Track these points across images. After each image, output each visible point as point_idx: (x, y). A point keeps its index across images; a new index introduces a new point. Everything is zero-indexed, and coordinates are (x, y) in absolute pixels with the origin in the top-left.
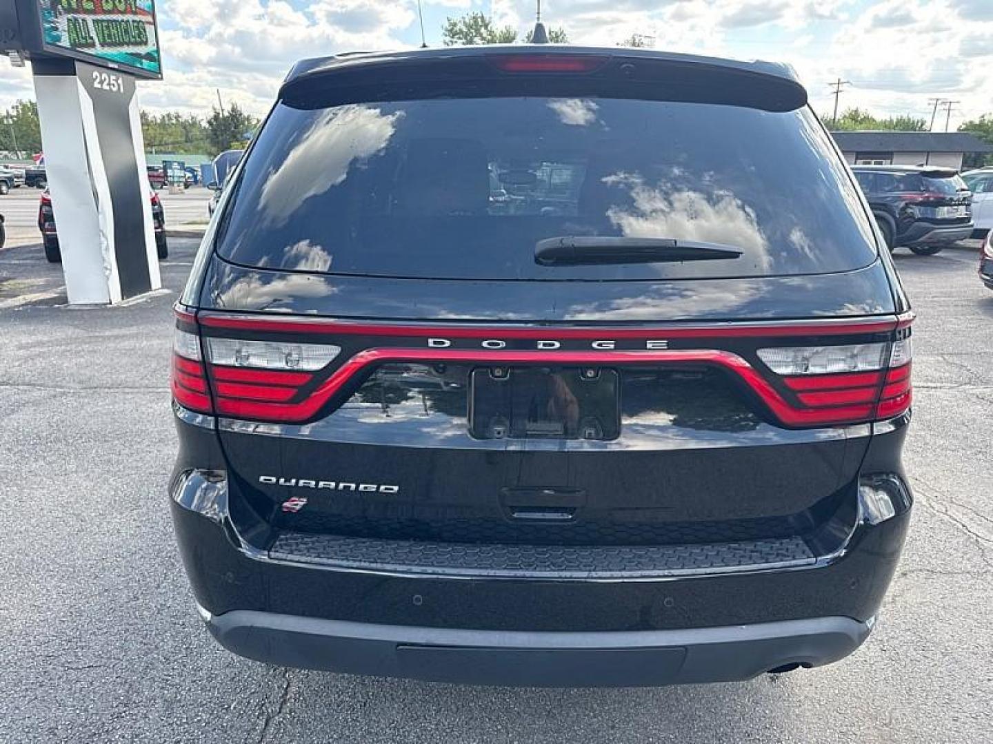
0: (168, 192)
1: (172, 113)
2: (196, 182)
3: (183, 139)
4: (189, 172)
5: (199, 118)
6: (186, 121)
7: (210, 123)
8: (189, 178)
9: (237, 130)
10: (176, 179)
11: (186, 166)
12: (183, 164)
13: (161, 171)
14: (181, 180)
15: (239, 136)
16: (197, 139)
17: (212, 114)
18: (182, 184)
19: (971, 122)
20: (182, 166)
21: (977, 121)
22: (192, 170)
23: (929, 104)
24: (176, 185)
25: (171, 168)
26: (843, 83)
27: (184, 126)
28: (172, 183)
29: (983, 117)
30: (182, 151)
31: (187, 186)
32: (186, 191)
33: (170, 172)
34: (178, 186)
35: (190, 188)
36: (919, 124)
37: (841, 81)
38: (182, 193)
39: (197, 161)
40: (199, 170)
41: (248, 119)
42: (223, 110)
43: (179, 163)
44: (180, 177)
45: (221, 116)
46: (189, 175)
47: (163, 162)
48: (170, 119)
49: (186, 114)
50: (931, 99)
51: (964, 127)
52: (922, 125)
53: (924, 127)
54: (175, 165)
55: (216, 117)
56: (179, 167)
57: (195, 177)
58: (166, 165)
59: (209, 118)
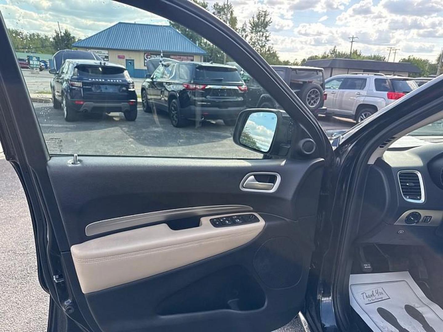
0: (30, 72)
1: (35, 33)
2: (47, 68)
3: (40, 46)
4: (43, 63)
5: (49, 37)
6: (42, 38)
7: (54, 39)
8: (42, 65)
9: (68, 43)
10: (35, 66)
11: (41, 59)
12: (39, 58)
13: (27, 61)
14: (37, 66)
15: (69, 46)
16: (48, 47)
17: (55, 34)
18: (38, 69)
19: (404, 59)
20: (38, 59)
21: (407, 58)
22: (44, 62)
23: (388, 50)
24: (35, 69)
25: (32, 60)
26: (355, 38)
27: (41, 39)
28: (33, 68)
29: (409, 57)
30: (40, 52)
31: (41, 70)
32: (40, 72)
33: (31, 62)
34: (36, 69)
35: (43, 71)
36: (383, 58)
37: (354, 37)
38: (39, 73)
39: (47, 57)
40: (48, 62)
41: (74, 37)
42: (61, 32)
43: (36, 57)
44: (37, 65)
45: (60, 35)
46: (42, 64)
47: (28, 56)
48: (34, 36)
49: (42, 34)
50: (388, 48)
51: (401, 61)
52: (384, 59)
53: (385, 60)
54: (34, 59)
55: (58, 36)
56: (36, 60)
57: (46, 65)
58: (30, 58)
59: (53, 36)
